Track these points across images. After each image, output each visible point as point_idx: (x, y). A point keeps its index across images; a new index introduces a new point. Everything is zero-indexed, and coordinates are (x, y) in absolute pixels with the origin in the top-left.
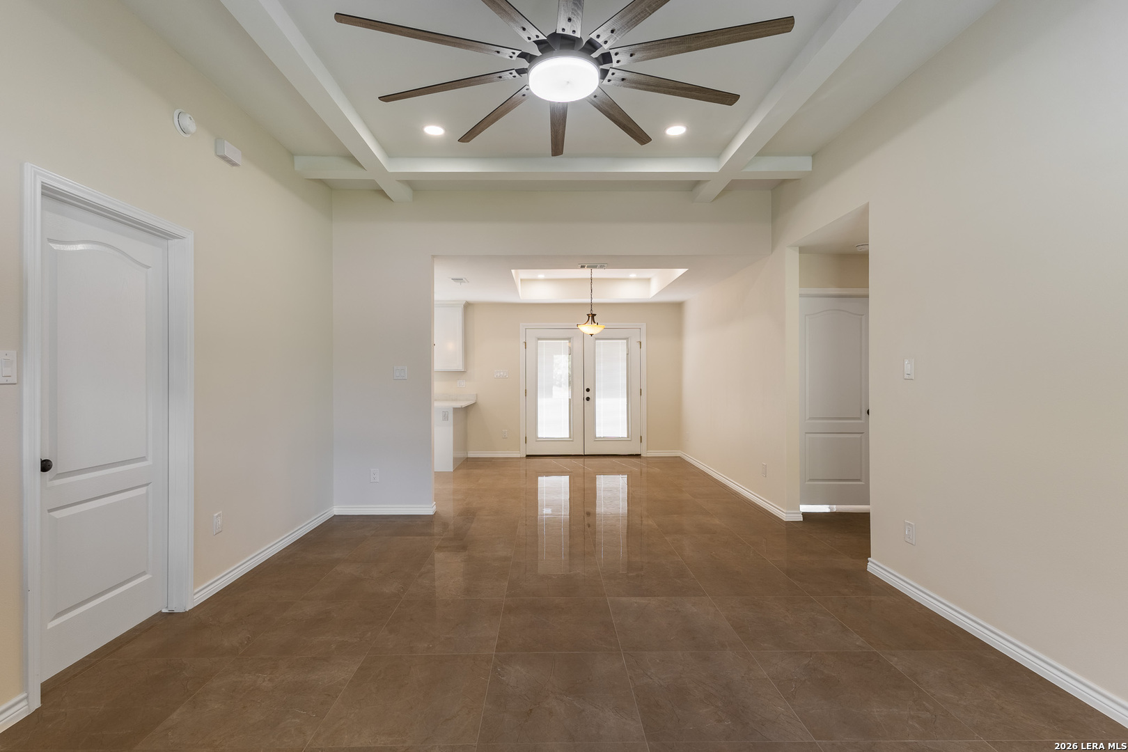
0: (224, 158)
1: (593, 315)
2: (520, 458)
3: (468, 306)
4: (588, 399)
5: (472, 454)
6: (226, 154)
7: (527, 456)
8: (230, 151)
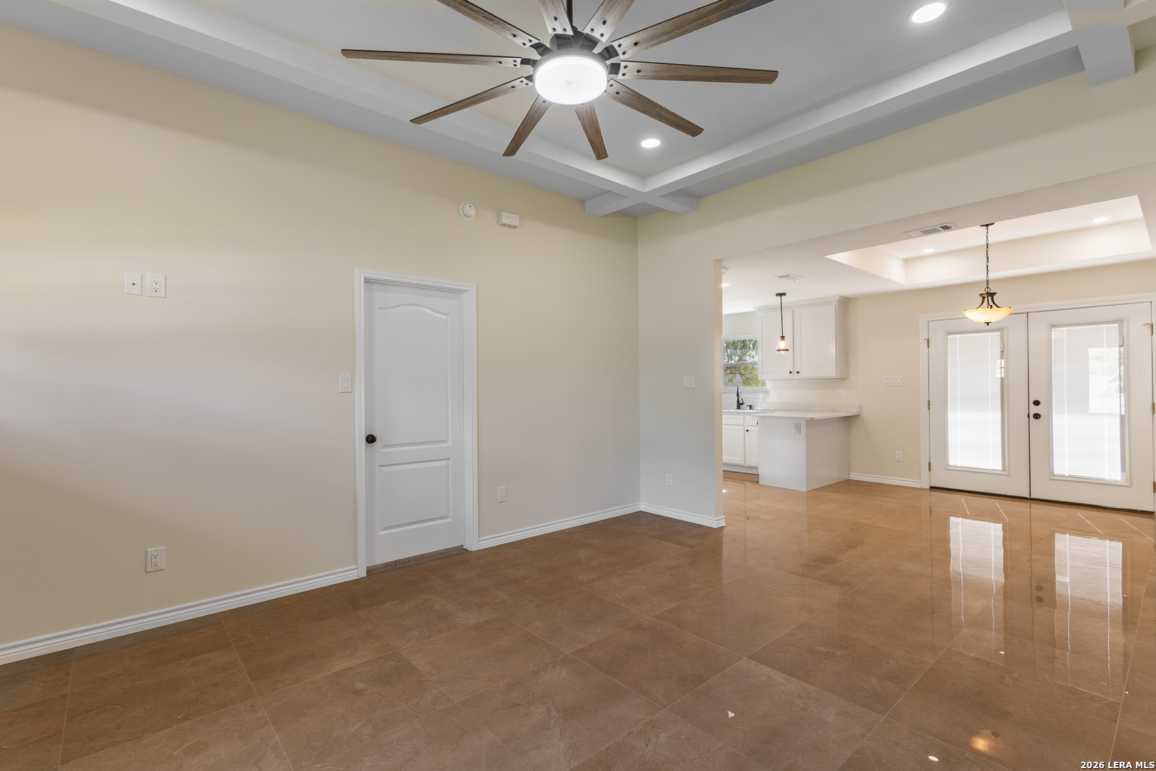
0: (504, 225)
1: (992, 295)
2: (921, 489)
3: (845, 303)
4: (1037, 416)
5: (855, 476)
6: (504, 222)
7: (933, 488)
8: (507, 218)
